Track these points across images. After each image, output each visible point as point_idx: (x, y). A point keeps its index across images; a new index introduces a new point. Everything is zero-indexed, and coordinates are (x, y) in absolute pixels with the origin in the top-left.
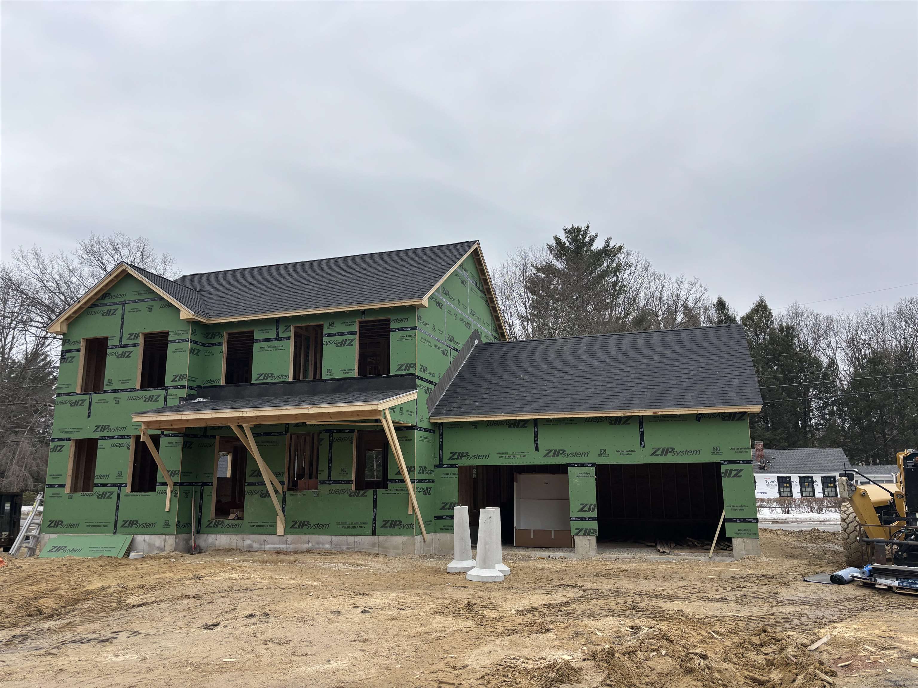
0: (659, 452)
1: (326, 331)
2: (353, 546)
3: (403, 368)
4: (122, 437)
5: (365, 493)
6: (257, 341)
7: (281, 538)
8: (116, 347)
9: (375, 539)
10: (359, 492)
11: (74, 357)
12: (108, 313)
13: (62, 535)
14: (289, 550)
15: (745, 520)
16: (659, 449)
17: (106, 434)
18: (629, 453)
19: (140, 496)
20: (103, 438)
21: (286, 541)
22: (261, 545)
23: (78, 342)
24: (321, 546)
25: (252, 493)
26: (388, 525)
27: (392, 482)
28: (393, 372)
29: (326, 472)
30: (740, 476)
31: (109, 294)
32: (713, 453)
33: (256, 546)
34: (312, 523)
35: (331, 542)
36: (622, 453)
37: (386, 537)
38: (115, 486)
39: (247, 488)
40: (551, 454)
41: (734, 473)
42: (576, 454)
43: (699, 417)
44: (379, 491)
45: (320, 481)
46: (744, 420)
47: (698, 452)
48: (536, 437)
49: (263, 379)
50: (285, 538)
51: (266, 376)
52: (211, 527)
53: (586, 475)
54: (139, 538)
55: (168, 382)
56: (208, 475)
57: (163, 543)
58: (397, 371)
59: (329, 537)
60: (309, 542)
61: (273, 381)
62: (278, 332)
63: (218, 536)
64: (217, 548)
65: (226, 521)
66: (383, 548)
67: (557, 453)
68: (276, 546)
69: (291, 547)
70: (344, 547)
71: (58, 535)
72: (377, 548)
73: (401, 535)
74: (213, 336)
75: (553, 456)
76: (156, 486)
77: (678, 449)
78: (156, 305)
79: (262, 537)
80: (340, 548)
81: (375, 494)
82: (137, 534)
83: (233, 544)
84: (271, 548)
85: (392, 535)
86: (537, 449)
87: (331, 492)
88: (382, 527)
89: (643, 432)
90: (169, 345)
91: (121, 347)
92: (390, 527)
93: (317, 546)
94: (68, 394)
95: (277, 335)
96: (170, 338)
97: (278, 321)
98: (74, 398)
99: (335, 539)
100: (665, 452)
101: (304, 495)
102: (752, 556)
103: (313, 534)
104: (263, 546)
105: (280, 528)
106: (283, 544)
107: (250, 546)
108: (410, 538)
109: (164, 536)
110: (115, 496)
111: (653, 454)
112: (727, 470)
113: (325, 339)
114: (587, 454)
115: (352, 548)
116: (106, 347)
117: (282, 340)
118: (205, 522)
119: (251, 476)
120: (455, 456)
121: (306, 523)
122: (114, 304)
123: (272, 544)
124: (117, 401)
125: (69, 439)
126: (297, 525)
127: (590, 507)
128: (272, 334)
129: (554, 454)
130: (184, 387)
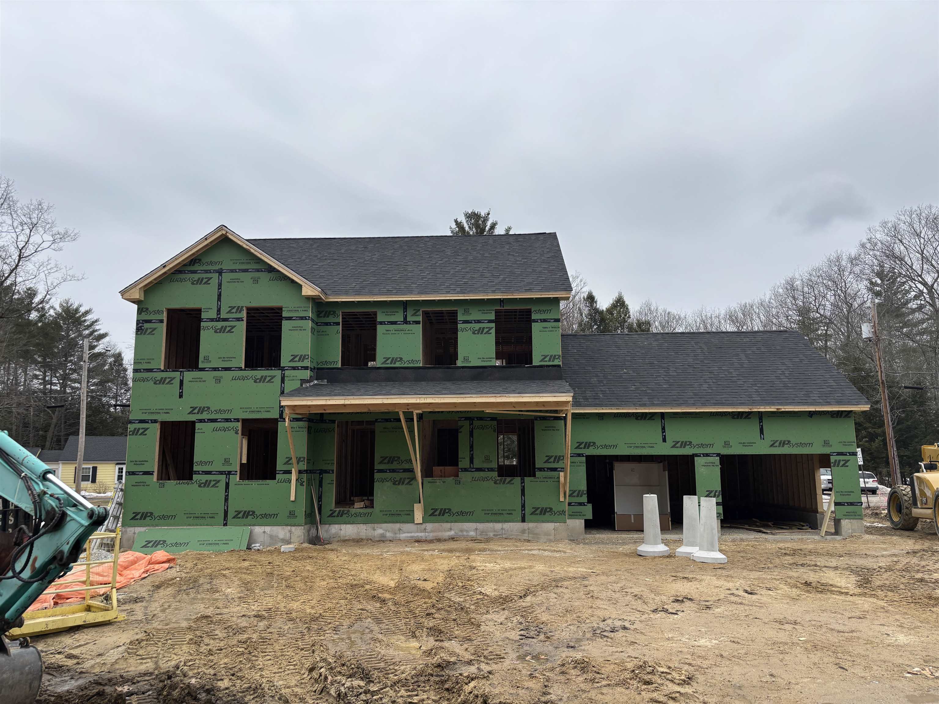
0: (777, 444)
1: (460, 317)
2: (500, 533)
3: (547, 359)
4: (227, 420)
5: (511, 480)
6: (381, 323)
7: (419, 526)
8: (212, 320)
9: (525, 525)
10: (505, 480)
11: (155, 329)
12: (200, 281)
13: (152, 528)
14: (428, 539)
15: (852, 504)
16: (777, 441)
17: (205, 416)
18: (750, 444)
19: (255, 485)
20: (201, 421)
21: (425, 529)
22: (396, 534)
23: (159, 312)
24: (465, 533)
25: (383, 480)
26: (538, 512)
27: (541, 471)
28: (536, 361)
29: (468, 459)
30: (847, 466)
31: (200, 260)
32: (824, 446)
33: (389, 535)
34: (454, 510)
35: (476, 529)
36: (744, 444)
37: (536, 524)
38: (222, 474)
39: (377, 476)
40: (678, 445)
41: (842, 463)
42: (702, 445)
43: (811, 414)
44: (527, 479)
45: (461, 469)
46: (850, 417)
47: (811, 444)
48: (663, 429)
49: (391, 363)
50: (424, 526)
51: (394, 360)
52: (334, 516)
53: (711, 464)
54: (258, 530)
55: (284, 362)
56: (328, 462)
57: (288, 535)
58: (541, 361)
59: (474, 524)
60: (451, 529)
61: (402, 365)
62: (406, 316)
63: (343, 527)
64: (342, 538)
65: (353, 511)
66: (534, 534)
67: (684, 444)
68: (413, 534)
69: (431, 536)
70: (491, 534)
71: (149, 528)
72: (526, 535)
73: (552, 522)
74: (327, 315)
75: (681, 447)
76: (276, 473)
77: (793, 441)
78: (264, 277)
79: (398, 526)
80: (487, 535)
81: (523, 482)
82: (254, 525)
83: (361, 534)
84: (407, 537)
85: (543, 522)
86: (664, 440)
87: (474, 479)
88: (532, 514)
89: (762, 426)
90: (284, 322)
91: (219, 321)
92: (540, 514)
93: (460, 533)
94: (150, 370)
95: (405, 317)
96: (284, 314)
97: (405, 305)
98: (159, 376)
99: (480, 526)
100: (783, 444)
101: (444, 482)
102: (859, 534)
103: (456, 522)
104: (398, 535)
105: (418, 516)
106: (421, 532)
107: (383, 535)
108: (561, 524)
109: (289, 528)
110: (222, 485)
111: (772, 446)
112: (836, 461)
113: (459, 326)
114: (711, 445)
115: (500, 535)
116: (200, 320)
117: (410, 324)
118: (326, 511)
119: (381, 463)
120: (582, 446)
121: (447, 511)
122: (206, 272)
123: (408, 533)
124: (218, 380)
125: (155, 421)
126: (437, 513)
127: (715, 493)
128: (399, 317)
129: (681, 445)
130: (306, 368)
